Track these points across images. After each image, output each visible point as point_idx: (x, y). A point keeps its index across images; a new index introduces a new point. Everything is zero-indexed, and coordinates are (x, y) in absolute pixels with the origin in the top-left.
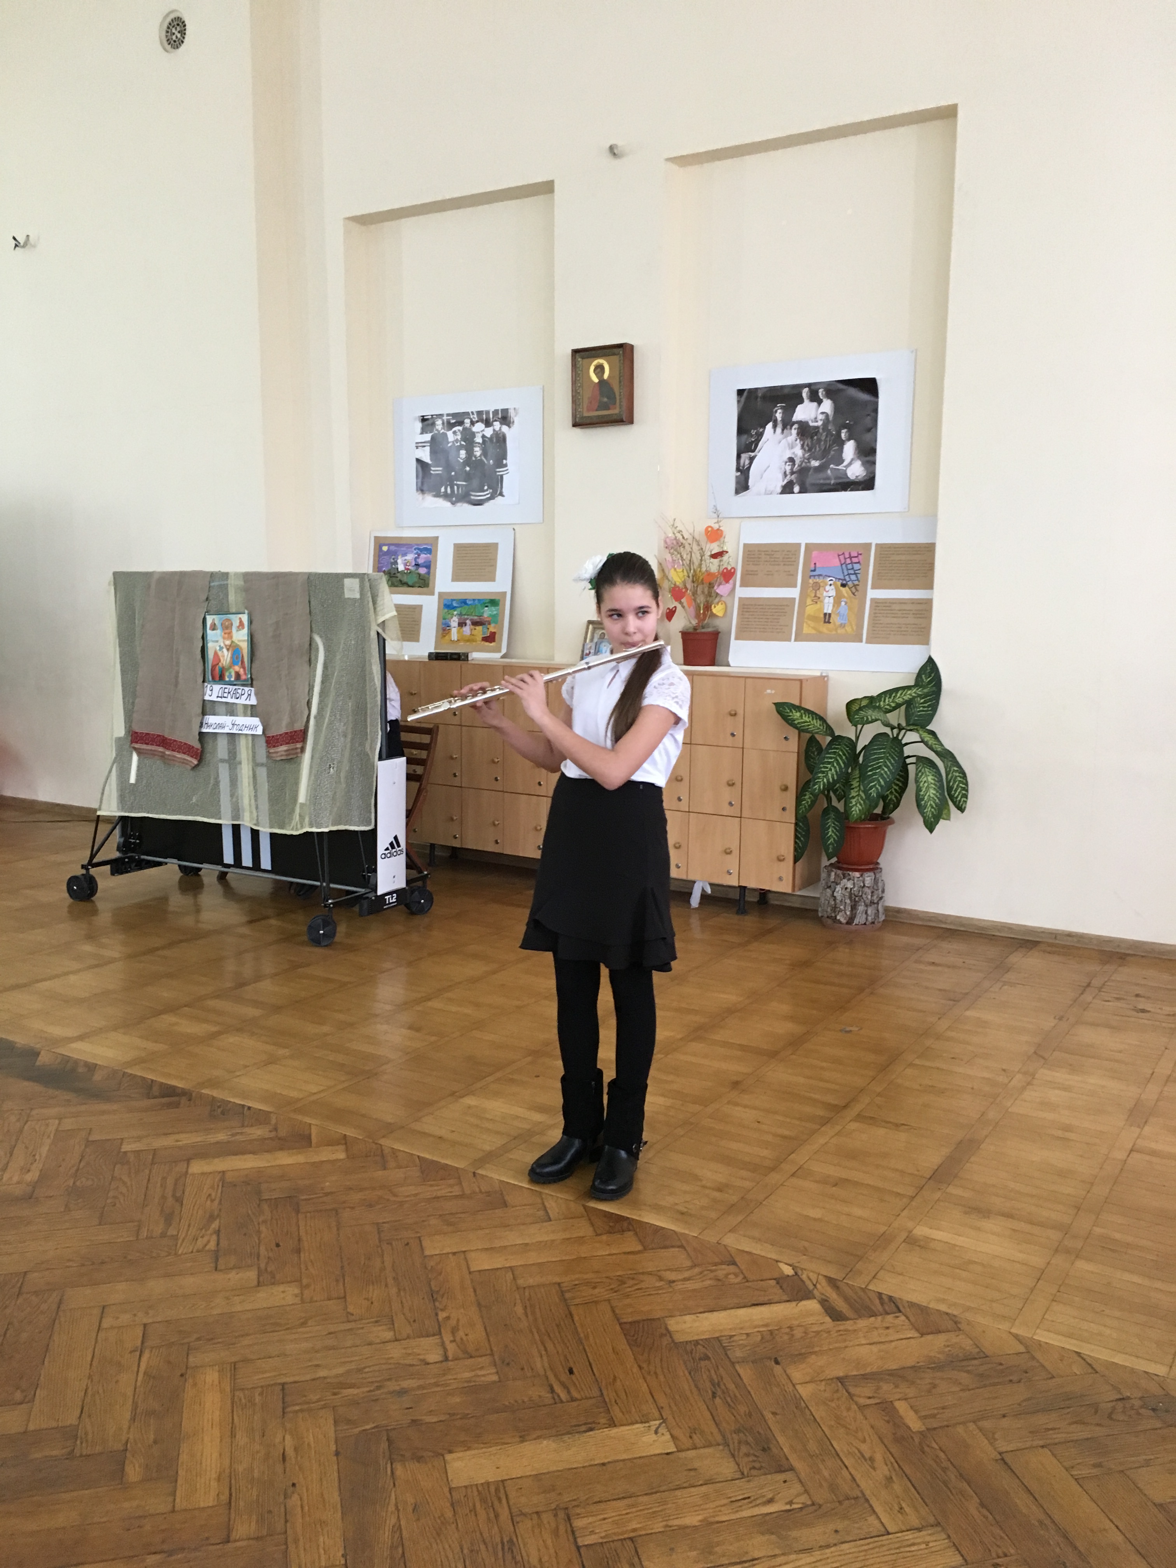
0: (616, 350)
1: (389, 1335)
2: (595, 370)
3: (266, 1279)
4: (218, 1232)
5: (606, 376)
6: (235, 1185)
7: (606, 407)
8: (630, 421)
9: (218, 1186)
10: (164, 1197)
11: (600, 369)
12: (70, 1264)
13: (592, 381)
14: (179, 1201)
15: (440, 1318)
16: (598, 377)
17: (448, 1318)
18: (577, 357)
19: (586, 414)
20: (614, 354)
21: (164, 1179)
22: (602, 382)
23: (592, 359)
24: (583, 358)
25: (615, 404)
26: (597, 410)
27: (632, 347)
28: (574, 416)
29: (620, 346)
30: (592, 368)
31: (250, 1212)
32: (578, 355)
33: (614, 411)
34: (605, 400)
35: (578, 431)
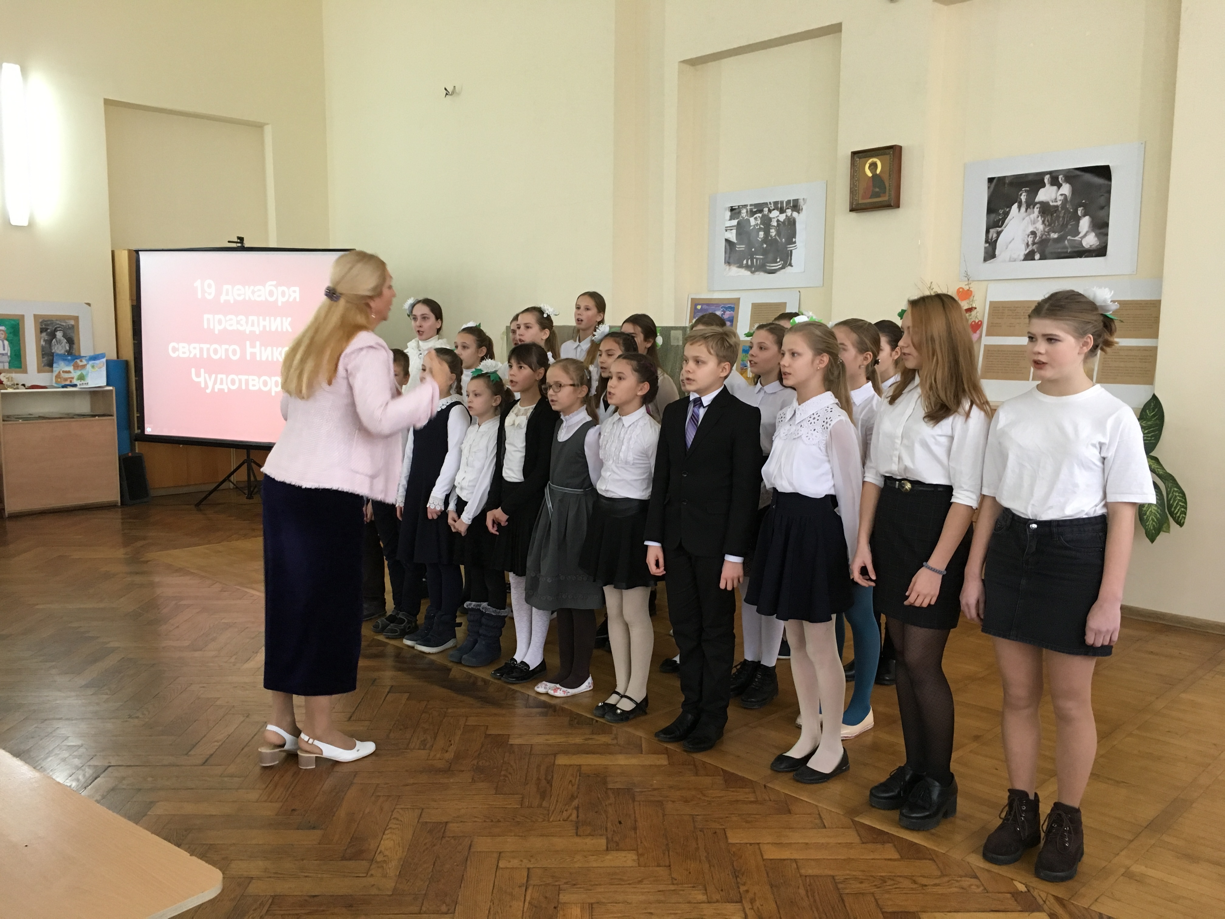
0: (887, 151)
1: (703, 898)
2: (869, 167)
3: (613, 846)
4: (577, 808)
5: (878, 171)
6: (589, 776)
7: (877, 195)
8: (897, 206)
9: (577, 775)
10: (538, 779)
11: (874, 166)
12: (476, 819)
13: (867, 175)
14: (550, 783)
15: (741, 890)
16: (872, 173)
17: (747, 891)
18: (855, 158)
19: (861, 202)
20: (885, 154)
21: (539, 766)
22: (875, 176)
23: (867, 159)
24: (860, 158)
25: (885, 192)
26: (871, 198)
27: (900, 147)
28: (851, 203)
29: (891, 147)
30: (867, 166)
31: (599, 796)
32: (856, 155)
33: (884, 198)
34: (877, 190)
35: (854, 215)
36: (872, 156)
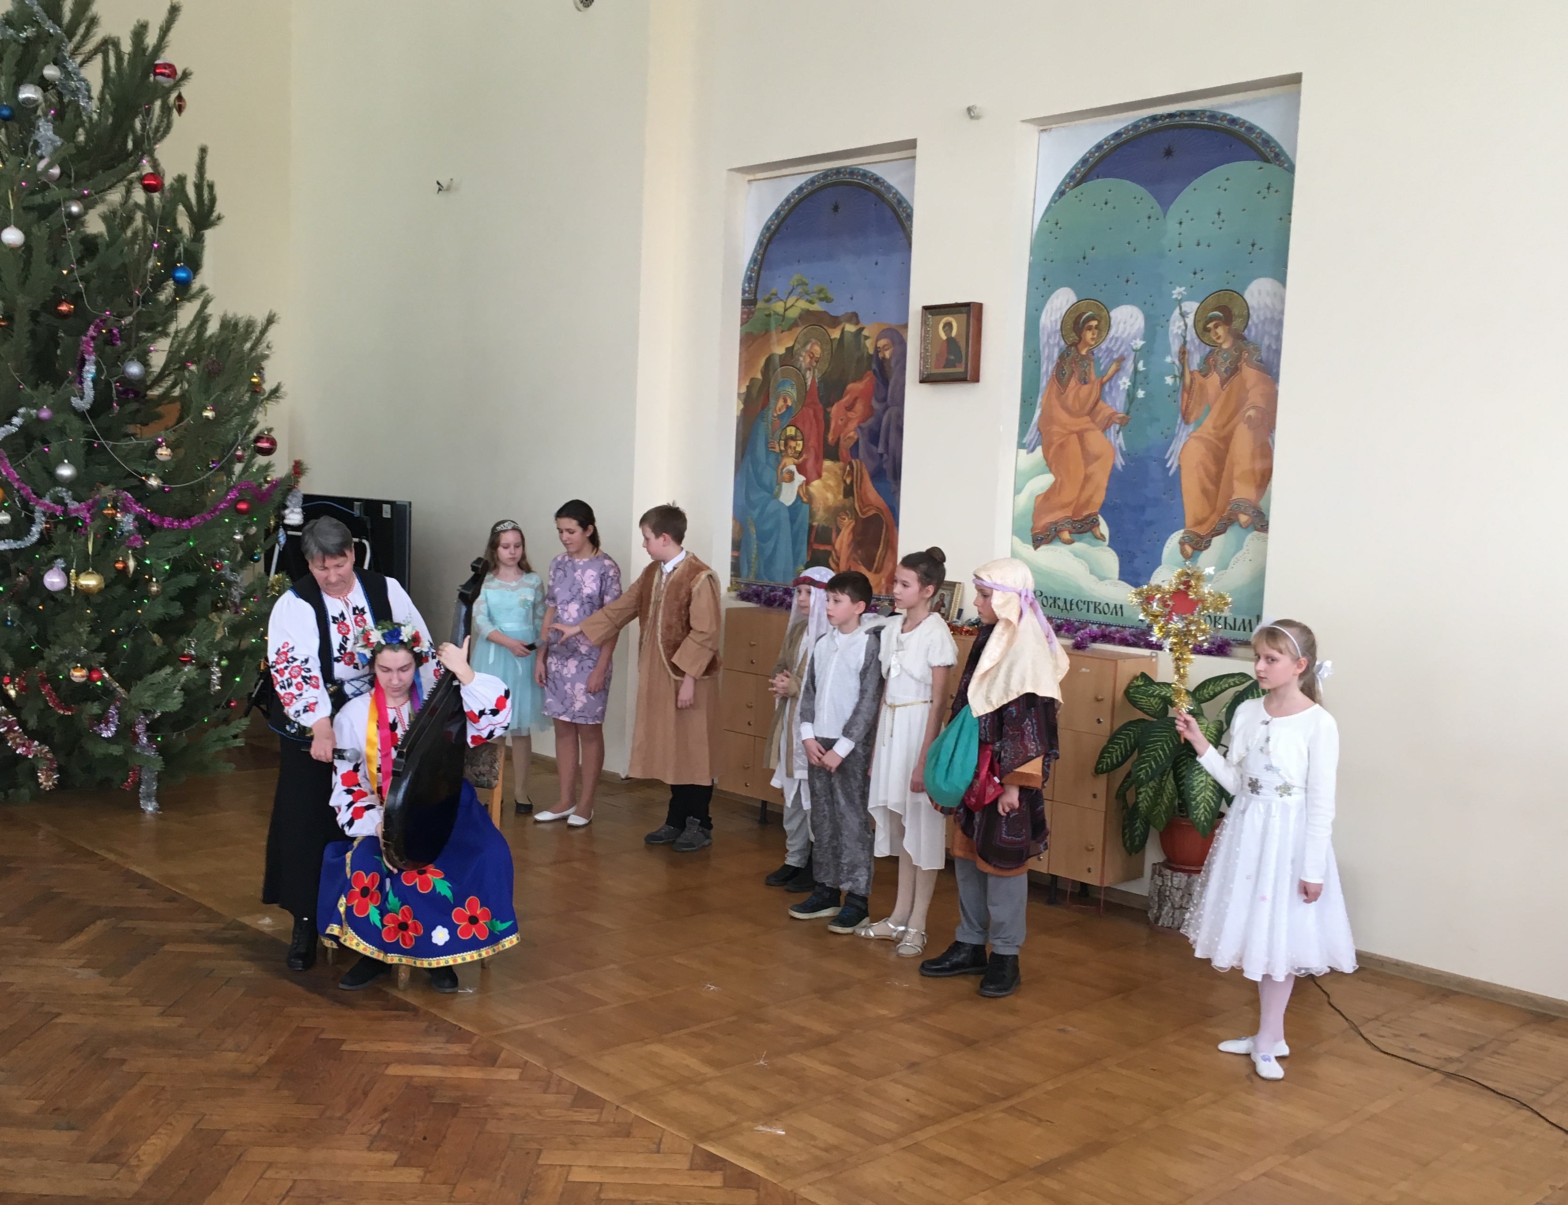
0: (964, 309)
2: (944, 327)
4: (383, 1123)
5: (954, 334)
8: (976, 379)
11: (948, 326)
13: (941, 338)
16: (946, 335)
18: (927, 314)
19: (934, 371)
20: (961, 313)
22: (950, 340)
23: (941, 317)
24: (932, 315)
25: (960, 362)
26: (944, 367)
27: (980, 306)
28: (922, 373)
29: (967, 305)
30: (941, 326)
32: (928, 311)
33: (960, 369)
34: (952, 357)
35: (926, 387)
36: (948, 314)
